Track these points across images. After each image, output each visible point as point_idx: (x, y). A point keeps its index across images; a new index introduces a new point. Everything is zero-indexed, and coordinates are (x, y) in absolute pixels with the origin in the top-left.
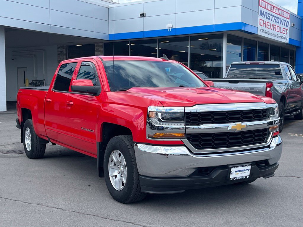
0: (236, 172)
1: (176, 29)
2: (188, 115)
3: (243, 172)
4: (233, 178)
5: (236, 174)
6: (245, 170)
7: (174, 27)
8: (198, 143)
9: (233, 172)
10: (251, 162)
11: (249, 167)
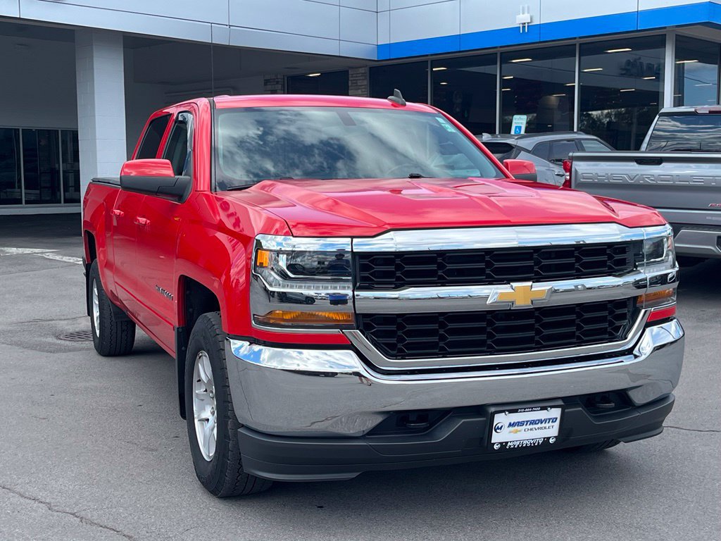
0: (510, 425)
1: (540, 26)
2: (365, 262)
3: (536, 426)
4: (501, 443)
5: (510, 432)
6: (541, 421)
7: (536, 22)
8: (393, 341)
9: (500, 425)
10: (563, 399)
11: (556, 413)
